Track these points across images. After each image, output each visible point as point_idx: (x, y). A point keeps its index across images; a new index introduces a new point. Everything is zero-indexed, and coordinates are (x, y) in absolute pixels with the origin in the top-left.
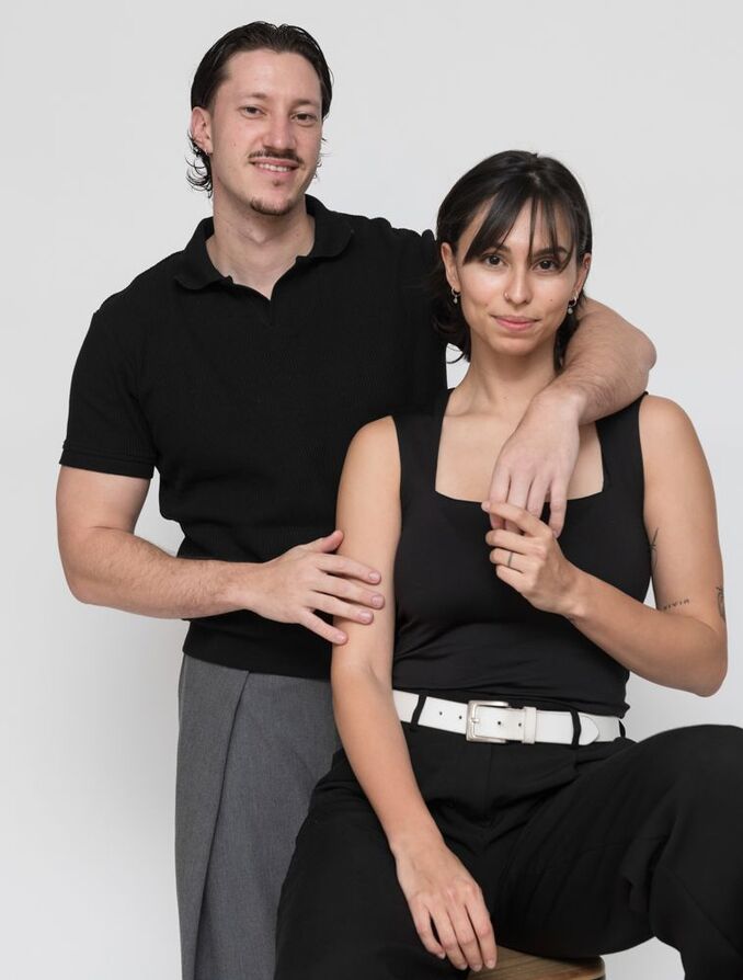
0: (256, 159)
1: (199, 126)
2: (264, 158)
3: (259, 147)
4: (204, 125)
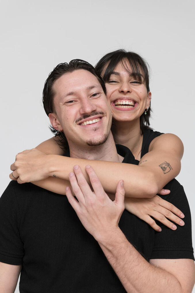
0: (80, 122)
1: (54, 121)
2: (83, 120)
3: (79, 116)
4: (56, 120)
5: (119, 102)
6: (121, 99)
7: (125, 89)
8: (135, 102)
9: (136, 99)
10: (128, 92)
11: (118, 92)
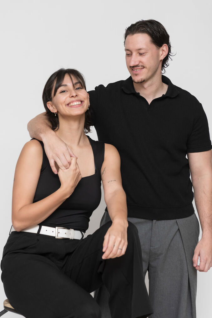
5: (71, 104)
6: (73, 102)
7: (74, 95)
8: (82, 102)
9: (82, 100)
10: (76, 96)
11: (69, 98)
